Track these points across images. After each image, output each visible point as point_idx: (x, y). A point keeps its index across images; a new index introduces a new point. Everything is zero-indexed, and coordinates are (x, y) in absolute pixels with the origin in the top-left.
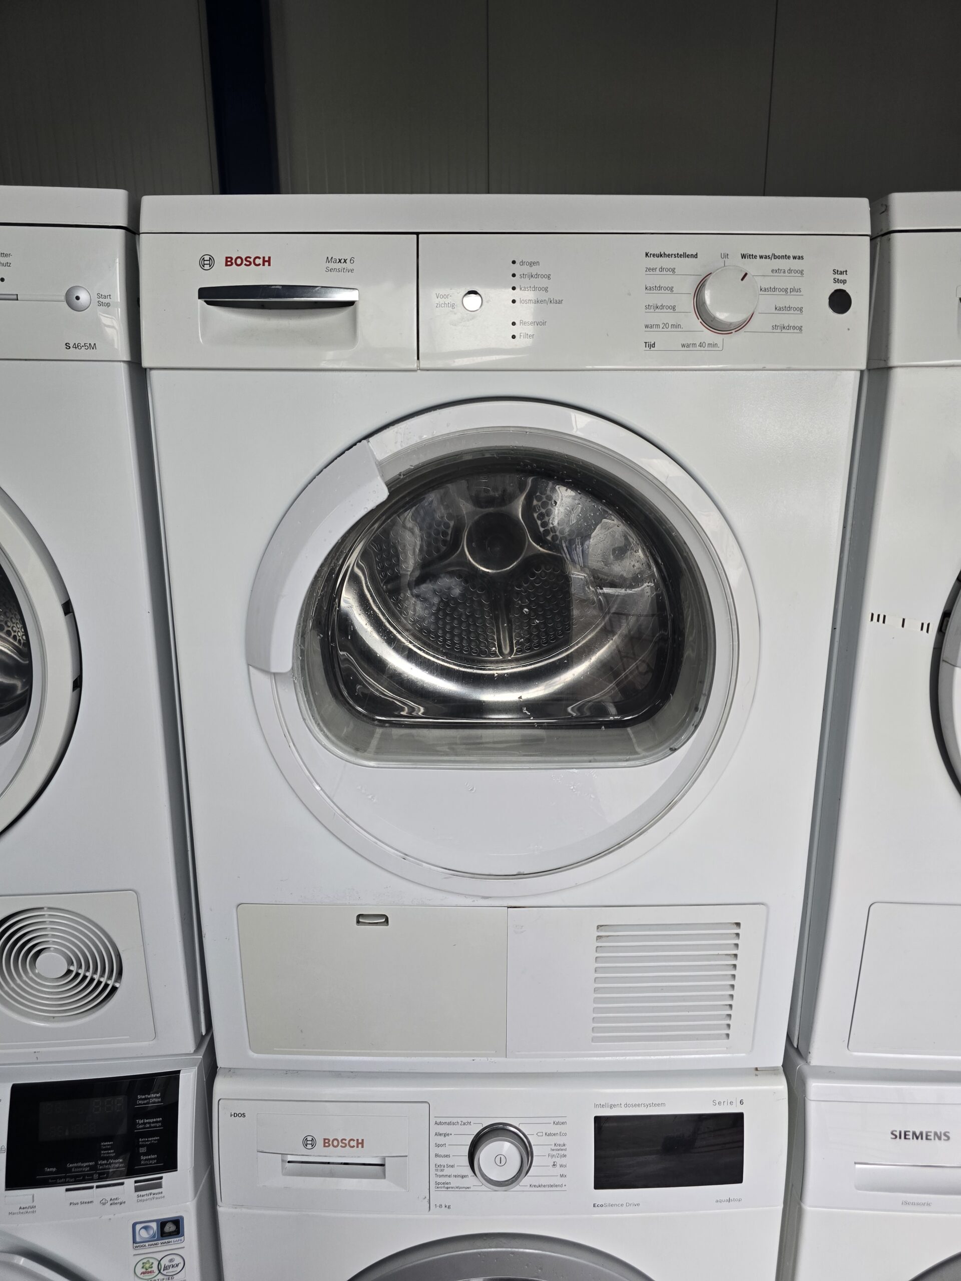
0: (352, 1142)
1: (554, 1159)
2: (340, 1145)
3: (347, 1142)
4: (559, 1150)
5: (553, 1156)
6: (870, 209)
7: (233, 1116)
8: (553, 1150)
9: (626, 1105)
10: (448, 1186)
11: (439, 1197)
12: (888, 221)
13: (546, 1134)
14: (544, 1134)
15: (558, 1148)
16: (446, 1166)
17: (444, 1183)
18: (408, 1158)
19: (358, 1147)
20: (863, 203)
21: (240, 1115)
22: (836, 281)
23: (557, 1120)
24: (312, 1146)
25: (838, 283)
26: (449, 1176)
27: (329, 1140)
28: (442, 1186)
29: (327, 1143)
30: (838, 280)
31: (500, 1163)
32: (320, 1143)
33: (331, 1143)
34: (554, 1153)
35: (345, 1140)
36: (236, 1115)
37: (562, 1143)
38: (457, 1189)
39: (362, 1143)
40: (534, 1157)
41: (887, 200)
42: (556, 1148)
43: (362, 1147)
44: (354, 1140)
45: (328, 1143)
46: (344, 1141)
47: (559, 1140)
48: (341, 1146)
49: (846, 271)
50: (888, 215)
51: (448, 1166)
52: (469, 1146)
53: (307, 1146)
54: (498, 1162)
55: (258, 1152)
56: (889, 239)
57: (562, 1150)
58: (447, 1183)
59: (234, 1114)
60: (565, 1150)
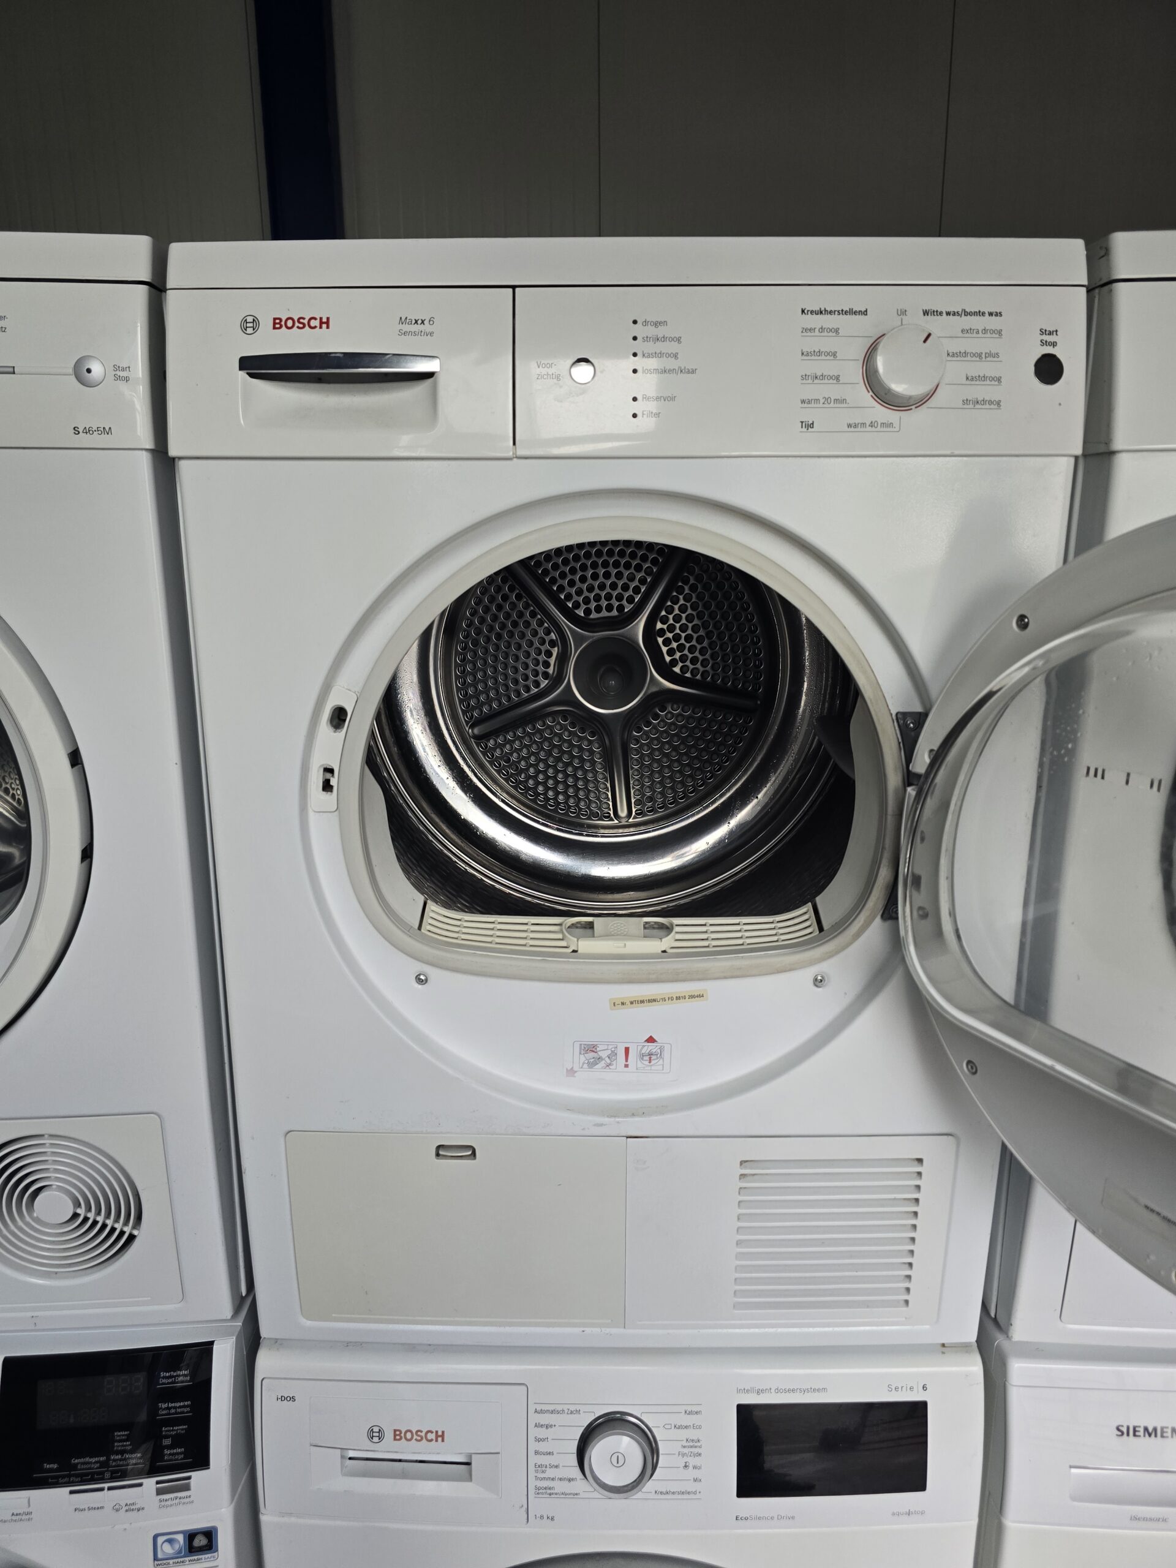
0: (429, 1434)
1: (686, 1459)
2: (414, 1438)
3: (423, 1434)
4: (691, 1447)
5: (684, 1455)
6: (1085, 252)
7: (279, 1400)
8: (684, 1447)
9: (778, 1391)
10: (552, 1491)
11: (539, 1505)
12: (1109, 267)
13: (675, 1426)
14: (673, 1426)
15: (691, 1444)
16: (548, 1466)
17: (545, 1488)
18: (500, 1455)
19: (437, 1441)
20: (1077, 246)
21: (288, 1399)
22: (1044, 343)
23: (689, 1409)
24: (379, 1439)
25: (1046, 345)
26: (553, 1479)
27: (400, 1431)
28: (544, 1491)
29: (397, 1435)
30: (1046, 342)
31: (618, 1463)
32: (389, 1435)
33: (403, 1435)
34: (686, 1451)
35: (421, 1432)
36: (283, 1398)
37: (695, 1438)
38: (562, 1496)
39: (443, 1436)
40: (660, 1455)
41: (1107, 241)
42: (688, 1444)
43: (443, 1441)
44: (432, 1432)
45: (400, 1435)
46: (419, 1433)
47: (692, 1434)
48: (416, 1440)
49: (1056, 331)
50: (1108, 261)
51: (551, 1467)
52: (577, 1441)
53: (372, 1439)
54: (615, 1463)
55: (311, 1445)
56: (1111, 291)
57: (696, 1447)
58: (550, 1488)
59: (282, 1397)
60: (700, 1447)
